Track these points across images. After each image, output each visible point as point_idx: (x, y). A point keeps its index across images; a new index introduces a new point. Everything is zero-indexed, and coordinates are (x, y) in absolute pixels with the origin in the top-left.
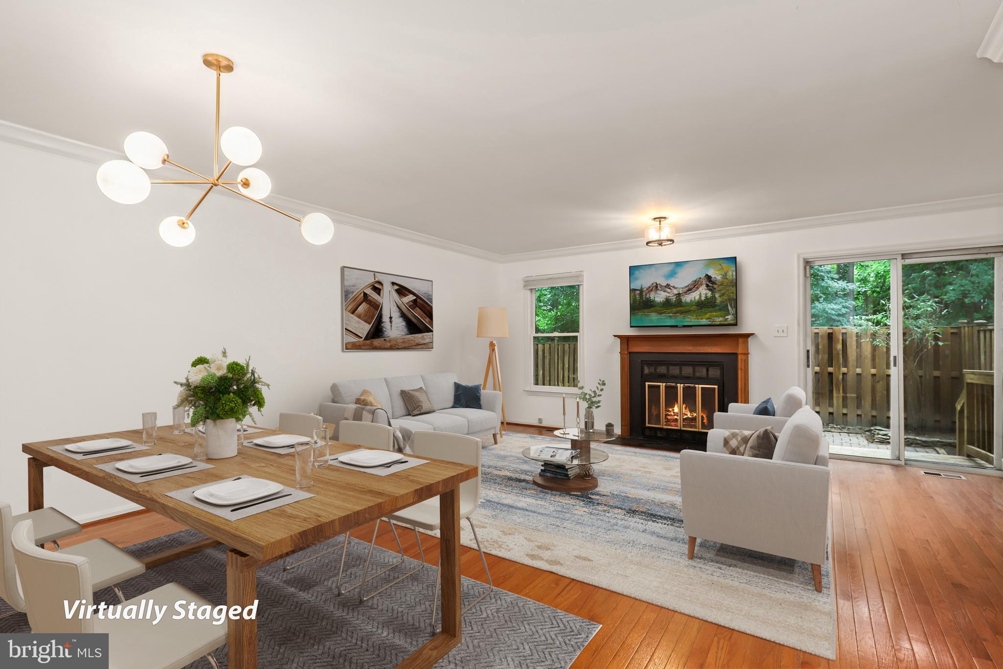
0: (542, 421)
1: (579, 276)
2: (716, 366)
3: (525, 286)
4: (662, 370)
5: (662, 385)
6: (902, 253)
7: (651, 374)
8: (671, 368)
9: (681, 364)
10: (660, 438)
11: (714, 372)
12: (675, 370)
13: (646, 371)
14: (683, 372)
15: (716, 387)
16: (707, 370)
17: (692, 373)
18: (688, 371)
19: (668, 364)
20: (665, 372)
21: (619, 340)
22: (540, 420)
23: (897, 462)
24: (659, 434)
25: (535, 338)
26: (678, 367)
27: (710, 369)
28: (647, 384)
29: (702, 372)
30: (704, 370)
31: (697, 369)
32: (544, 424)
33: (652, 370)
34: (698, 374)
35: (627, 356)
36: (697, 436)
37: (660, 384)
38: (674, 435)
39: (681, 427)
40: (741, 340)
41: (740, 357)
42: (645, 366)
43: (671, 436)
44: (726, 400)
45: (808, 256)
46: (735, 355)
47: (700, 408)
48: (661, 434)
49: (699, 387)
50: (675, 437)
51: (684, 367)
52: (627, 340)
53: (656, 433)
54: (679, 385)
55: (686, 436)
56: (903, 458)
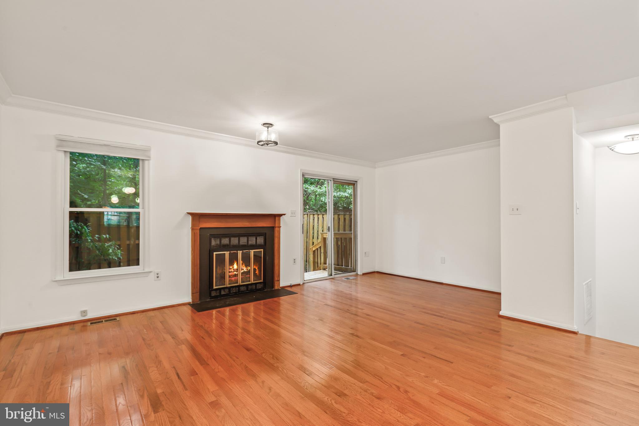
0: (87, 313)
1: (146, 150)
2: (262, 235)
3: (58, 146)
4: (225, 241)
5: (227, 253)
6: (334, 178)
7: (217, 245)
8: (232, 239)
9: (239, 236)
10: (224, 295)
11: (260, 240)
12: (235, 241)
13: (213, 243)
14: (240, 242)
15: (262, 250)
16: (256, 239)
17: (246, 242)
18: (243, 240)
19: (229, 236)
20: (228, 243)
21: (190, 218)
22: (84, 313)
23: (331, 277)
24: (223, 293)
26: (237, 239)
27: (258, 238)
28: (215, 253)
29: (252, 241)
30: (254, 239)
31: (250, 238)
32: (90, 316)
33: (218, 242)
34: (250, 243)
35: (198, 232)
36: (250, 287)
37: (226, 252)
38: (234, 290)
39: (240, 283)
40: (277, 218)
41: (276, 229)
42: (212, 239)
43: (231, 292)
44: (267, 258)
45: (304, 172)
46: (273, 228)
47: (252, 267)
48: (225, 292)
49: (252, 252)
50: (234, 291)
51: (249, 237)
52: (197, 217)
53: (220, 292)
54: (239, 251)
55: (242, 289)
56: (333, 274)
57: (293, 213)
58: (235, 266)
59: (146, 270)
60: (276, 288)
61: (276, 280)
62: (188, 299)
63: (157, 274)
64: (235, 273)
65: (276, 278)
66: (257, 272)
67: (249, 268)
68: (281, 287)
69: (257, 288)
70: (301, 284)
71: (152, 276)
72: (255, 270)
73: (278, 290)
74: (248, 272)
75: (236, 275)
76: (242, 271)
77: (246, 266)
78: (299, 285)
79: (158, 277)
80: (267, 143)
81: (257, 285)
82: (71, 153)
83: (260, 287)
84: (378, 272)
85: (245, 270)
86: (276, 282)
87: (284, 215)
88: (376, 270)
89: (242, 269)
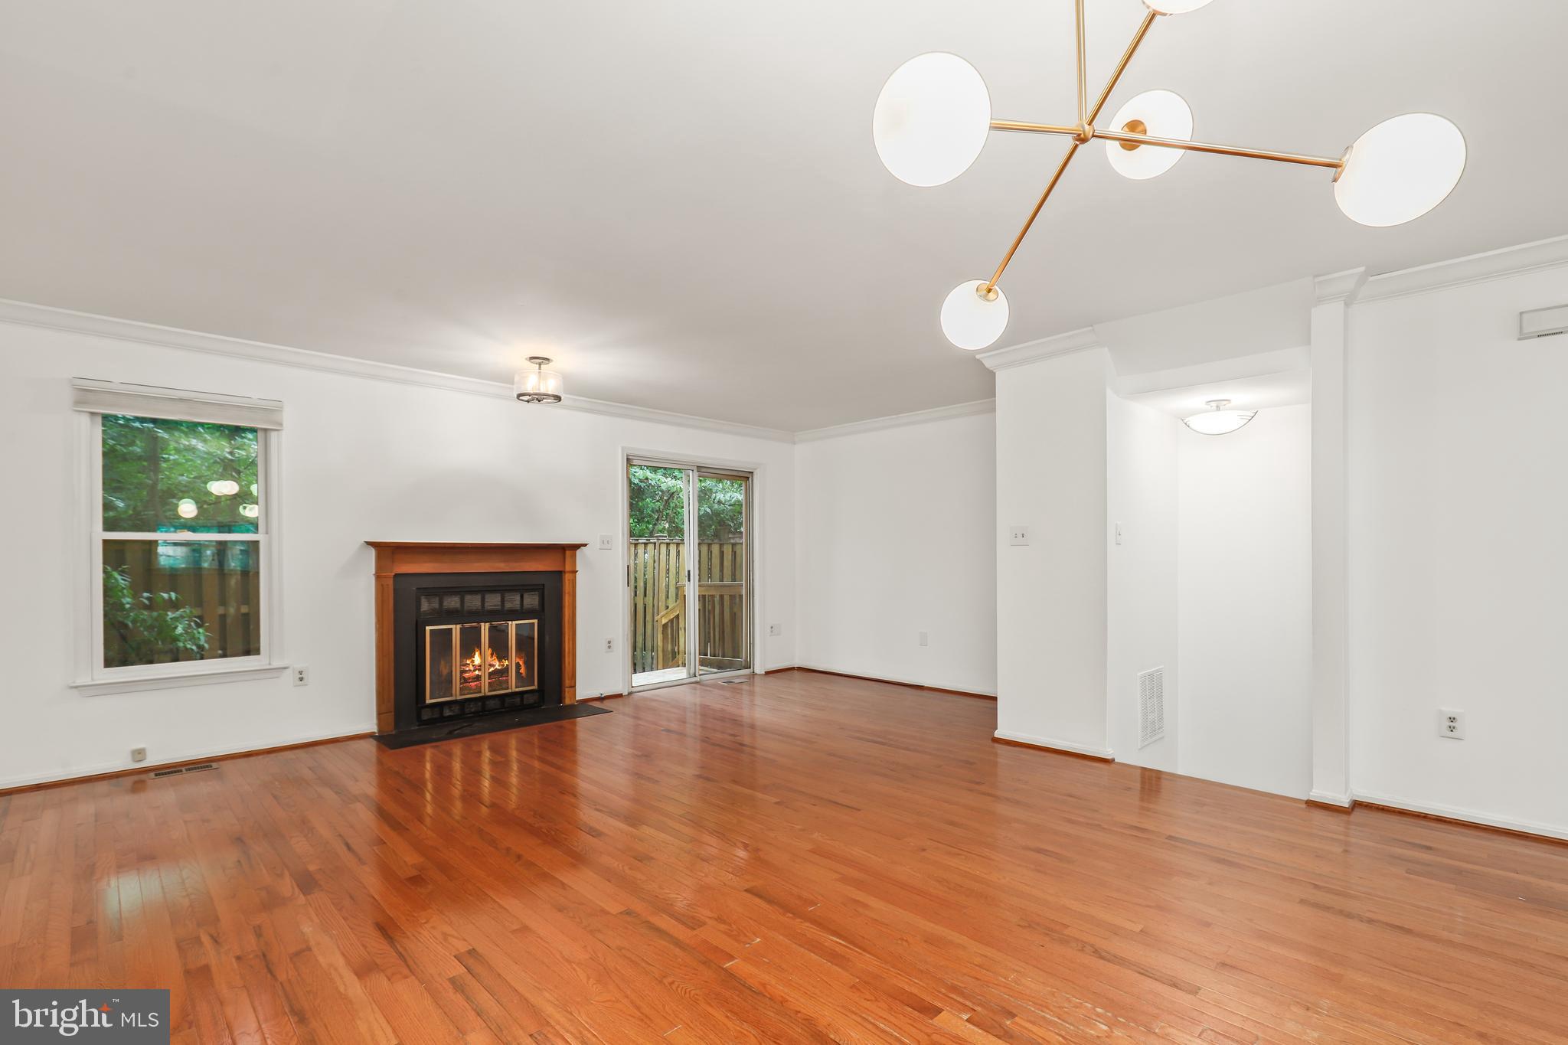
2: (534, 590)
3: (77, 403)
4: (453, 602)
5: (456, 629)
6: (700, 465)
7: (433, 611)
8: (468, 598)
9: (483, 591)
10: (450, 718)
11: (531, 600)
12: (473, 602)
13: (425, 606)
14: (486, 604)
15: (536, 621)
16: (522, 597)
17: (499, 603)
18: (493, 601)
19: (461, 591)
20: (458, 605)
21: (373, 552)
22: (139, 754)
23: (693, 679)
24: (447, 713)
25: (105, 542)
26: (479, 597)
27: (526, 596)
28: (428, 628)
29: (513, 601)
30: (518, 598)
31: (508, 596)
32: (152, 761)
33: (436, 605)
34: (508, 606)
35: (391, 582)
36: (508, 700)
37: (452, 626)
38: (473, 708)
39: (486, 691)
40: (568, 553)
41: (567, 577)
42: (423, 597)
43: (467, 711)
44: (547, 638)
45: (631, 452)
46: (559, 575)
47: (514, 659)
48: (451, 711)
49: (512, 625)
50: (473, 710)
51: (506, 595)
52: (387, 552)
53: (441, 712)
54: (482, 624)
55: (491, 704)
56: (697, 674)
57: (606, 542)
58: (477, 660)
59: (276, 664)
60: (568, 701)
61: (567, 685)
62: (370, 725)
63: (301, 673)
64: (477, 672)
65: (567, 682)
66: (522, 670)
67: (506, 663)
68: (577, 701)
69: (525, 703)
70: (625, 693)
71: (289, 677)
72: (518, 666)
73: (572, 706)
74: (504, 671)
75: (478, 678)
76: (492, 669)
77: (500, 659)
78: (620, 696)
79: (301, 679)
80: (539, 398)
81: (525, 696)
82: (106, 418)
83: (531, 701)
84: (800, 669)
85: (497, 667)
86: (567, 689)
87: (585, 545)
88: (797, 663)
89: (491, 665)
